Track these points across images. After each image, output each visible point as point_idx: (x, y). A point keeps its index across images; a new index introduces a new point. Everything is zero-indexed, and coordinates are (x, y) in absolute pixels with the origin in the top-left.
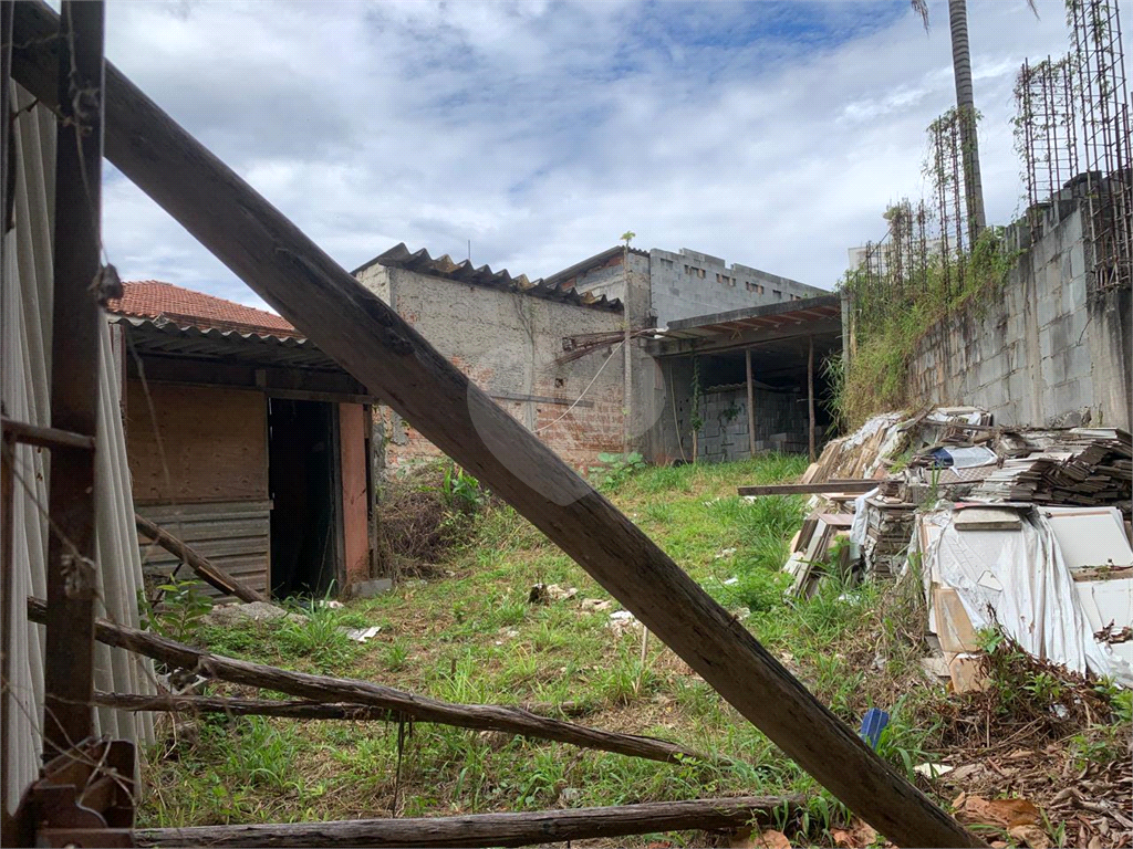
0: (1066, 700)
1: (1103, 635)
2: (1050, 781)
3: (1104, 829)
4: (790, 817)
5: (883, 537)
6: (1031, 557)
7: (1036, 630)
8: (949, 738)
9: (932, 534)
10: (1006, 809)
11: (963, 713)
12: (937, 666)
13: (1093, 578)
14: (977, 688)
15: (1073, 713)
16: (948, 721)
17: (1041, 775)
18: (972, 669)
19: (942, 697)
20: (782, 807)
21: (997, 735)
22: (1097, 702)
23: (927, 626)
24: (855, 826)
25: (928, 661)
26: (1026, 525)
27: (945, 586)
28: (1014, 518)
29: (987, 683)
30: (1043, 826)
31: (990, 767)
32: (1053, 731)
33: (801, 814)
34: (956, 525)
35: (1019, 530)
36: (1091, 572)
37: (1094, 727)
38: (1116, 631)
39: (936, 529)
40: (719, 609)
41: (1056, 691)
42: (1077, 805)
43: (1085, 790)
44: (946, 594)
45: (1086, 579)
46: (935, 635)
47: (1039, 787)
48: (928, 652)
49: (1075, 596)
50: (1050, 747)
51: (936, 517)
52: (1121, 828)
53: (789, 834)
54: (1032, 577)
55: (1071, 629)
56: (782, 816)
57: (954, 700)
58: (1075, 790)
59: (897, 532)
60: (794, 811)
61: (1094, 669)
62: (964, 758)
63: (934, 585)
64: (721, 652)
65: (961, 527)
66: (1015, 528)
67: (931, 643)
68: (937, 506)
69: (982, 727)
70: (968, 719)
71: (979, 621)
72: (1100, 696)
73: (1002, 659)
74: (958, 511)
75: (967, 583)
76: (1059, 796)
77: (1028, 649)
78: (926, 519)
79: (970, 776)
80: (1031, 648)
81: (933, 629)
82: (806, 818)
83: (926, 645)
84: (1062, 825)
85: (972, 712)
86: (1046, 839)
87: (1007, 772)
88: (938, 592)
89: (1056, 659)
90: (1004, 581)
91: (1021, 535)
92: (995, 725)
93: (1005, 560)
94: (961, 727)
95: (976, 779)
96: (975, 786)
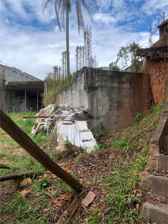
0: (77, 151)
1: (83, 141)
2: (74, 163)
3: (81, 169)
4: (31, 175)
5: (50, 126)
6: (74, 129)
7: (74, 140)
8: (59, 159)
9: (59, 125)
10: (67, 168)
11: (62, 155)
12: (58, 148)
13: (82, 132)
14: (64, 150)
15: (78, 153)
16: (59, 156)
17: (73, 162)
18: (64, 147)
19: (59, 152)
20: (30, 173)
21: (67, 158)
22: (81, 151)
23: (57, 141)
24: (43, 175)
25: (57, 147)
26: (73, 124)
27: (60, 134)
28: (72, 122)
29: (66, 150)
30: (72, 170)
31: (65, 163)
32: (75, 156)
33: (33, 174)
34: (63, 123)
35: (72, 124)
36: (82, 131)
37: (81, 154)
38: (85, 140)
39: (59, 124)
40: (23, 132)
41: (76, 150)
42: (77, 166)
43: (79, 164)
44: (60, 135)
45: (81, 132)
46: (58, 143)
47: (72, 165)
48: (57, 146)
49: (79, 135)
50: (74, 159)
51: (59, 122)
52: (83, 169)
53: (31, 178)
54: (73, 132)
55: (78, 140)
56: (30, 175)
57: (60, 153)
58: (77, 164)
59: (53, 125)
60: (32, 174)
61: (81, 146)
62: (61, 162)
63: (58, 134)
64: (23, 139)
65: (64, 124)
66: (71, 124)
67: (57, 144)
68: (60, 120)
69: (64, 157)
70: (62, 156)
71: (65, 139)
72: (82, 150)
73: (68, 145)
74: (63, 121)
75: (64, 133)
76: (75, 165)
77: (72, 144)
78: (58, 122)
79: (62, 165)
80: (73, 144)
81: (58, 142)
82: (34, 175)
83: (56, 144)
84: (75, 169)
85: (63, 154)
86: (73, 172)
87: (68, 163)
88: (59, 135)
89: (76, 145)
90: (69, 133)
91: (72, 125)
92: (67, 156)
93: (70, 129)
94: (61, 157)
95: (63, 165)
96: (63, 166)
